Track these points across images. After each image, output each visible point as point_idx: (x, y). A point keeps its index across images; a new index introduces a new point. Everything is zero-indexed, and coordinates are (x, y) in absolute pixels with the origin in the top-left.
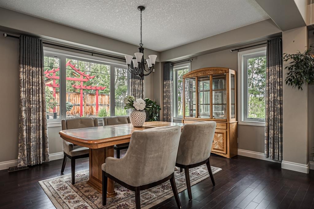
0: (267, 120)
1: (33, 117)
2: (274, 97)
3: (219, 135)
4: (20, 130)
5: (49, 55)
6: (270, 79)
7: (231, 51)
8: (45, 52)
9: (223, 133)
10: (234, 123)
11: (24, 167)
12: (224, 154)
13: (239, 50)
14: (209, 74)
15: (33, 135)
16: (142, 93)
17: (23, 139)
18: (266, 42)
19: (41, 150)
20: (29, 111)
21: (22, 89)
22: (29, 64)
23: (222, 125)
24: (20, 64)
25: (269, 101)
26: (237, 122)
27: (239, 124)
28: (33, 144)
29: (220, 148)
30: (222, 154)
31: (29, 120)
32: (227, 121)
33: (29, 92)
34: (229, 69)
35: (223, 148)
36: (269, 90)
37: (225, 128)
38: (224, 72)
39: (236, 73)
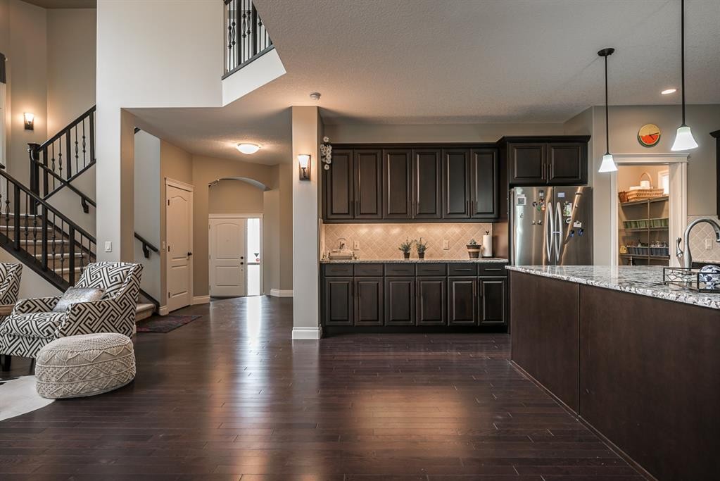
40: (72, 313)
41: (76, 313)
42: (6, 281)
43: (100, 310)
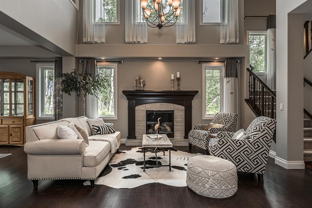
0: (55, 116)
2: (59, 99)
3: (17, 129)
6: (57, 87)
7: (30, 61)
9: (20, 128)
10: (31, 119)
12: (21, 144)
13: (37, 62)
14: (8, 77)
18: (54, 60)
23: (20, 121)
25: (56, 102)
26: (36, 118)
27: (36, 119)
29: (18, 140)
30: (20, 145)
32: (24, 118)
34: (26, 76)
35: (21, 139)
36: (56, 94)
37: (22, 123)
38: (22, 78)
39: (35, 79)
40: (218, 143)
41: (220, 144)
42: (230, 121)
43: (238, 145)
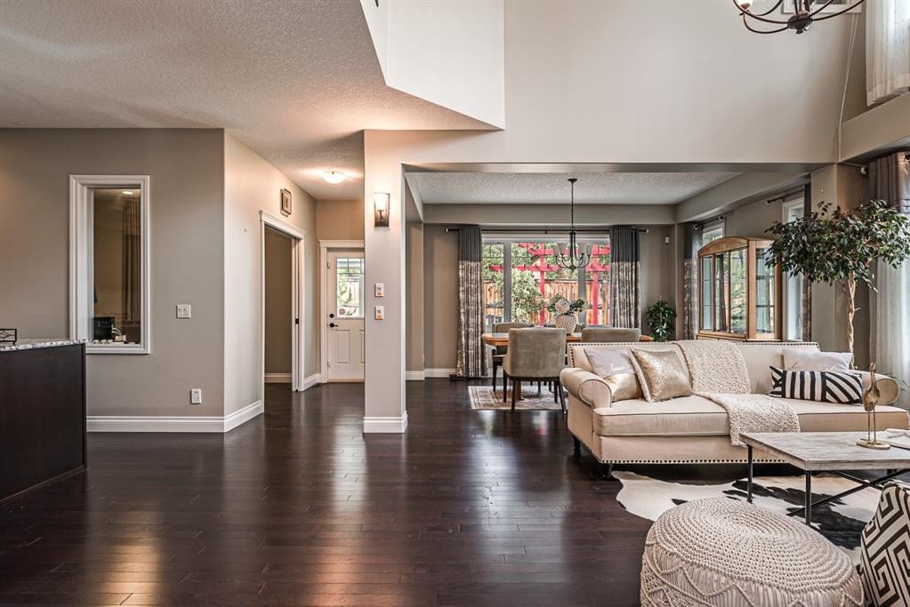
1: (472, 320)
4: (459, 336)
5: (487, 244)
7: (767, 203)
8: (483, 240)
11: (462, 377)
13: (786, 199)
15: (471, 342)
16: (636, 284)
17: (462, 345)
19: (480, 361)
20: (467, 313)
21: (461, 289)
22: (467, 260)
24: (459, 260)
28: (471, 352)
31: (467, 324)
33: (467, 291)
